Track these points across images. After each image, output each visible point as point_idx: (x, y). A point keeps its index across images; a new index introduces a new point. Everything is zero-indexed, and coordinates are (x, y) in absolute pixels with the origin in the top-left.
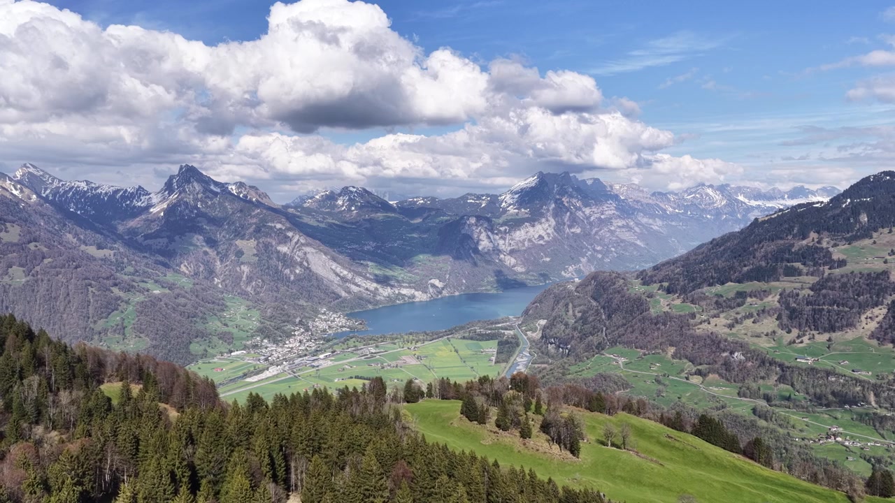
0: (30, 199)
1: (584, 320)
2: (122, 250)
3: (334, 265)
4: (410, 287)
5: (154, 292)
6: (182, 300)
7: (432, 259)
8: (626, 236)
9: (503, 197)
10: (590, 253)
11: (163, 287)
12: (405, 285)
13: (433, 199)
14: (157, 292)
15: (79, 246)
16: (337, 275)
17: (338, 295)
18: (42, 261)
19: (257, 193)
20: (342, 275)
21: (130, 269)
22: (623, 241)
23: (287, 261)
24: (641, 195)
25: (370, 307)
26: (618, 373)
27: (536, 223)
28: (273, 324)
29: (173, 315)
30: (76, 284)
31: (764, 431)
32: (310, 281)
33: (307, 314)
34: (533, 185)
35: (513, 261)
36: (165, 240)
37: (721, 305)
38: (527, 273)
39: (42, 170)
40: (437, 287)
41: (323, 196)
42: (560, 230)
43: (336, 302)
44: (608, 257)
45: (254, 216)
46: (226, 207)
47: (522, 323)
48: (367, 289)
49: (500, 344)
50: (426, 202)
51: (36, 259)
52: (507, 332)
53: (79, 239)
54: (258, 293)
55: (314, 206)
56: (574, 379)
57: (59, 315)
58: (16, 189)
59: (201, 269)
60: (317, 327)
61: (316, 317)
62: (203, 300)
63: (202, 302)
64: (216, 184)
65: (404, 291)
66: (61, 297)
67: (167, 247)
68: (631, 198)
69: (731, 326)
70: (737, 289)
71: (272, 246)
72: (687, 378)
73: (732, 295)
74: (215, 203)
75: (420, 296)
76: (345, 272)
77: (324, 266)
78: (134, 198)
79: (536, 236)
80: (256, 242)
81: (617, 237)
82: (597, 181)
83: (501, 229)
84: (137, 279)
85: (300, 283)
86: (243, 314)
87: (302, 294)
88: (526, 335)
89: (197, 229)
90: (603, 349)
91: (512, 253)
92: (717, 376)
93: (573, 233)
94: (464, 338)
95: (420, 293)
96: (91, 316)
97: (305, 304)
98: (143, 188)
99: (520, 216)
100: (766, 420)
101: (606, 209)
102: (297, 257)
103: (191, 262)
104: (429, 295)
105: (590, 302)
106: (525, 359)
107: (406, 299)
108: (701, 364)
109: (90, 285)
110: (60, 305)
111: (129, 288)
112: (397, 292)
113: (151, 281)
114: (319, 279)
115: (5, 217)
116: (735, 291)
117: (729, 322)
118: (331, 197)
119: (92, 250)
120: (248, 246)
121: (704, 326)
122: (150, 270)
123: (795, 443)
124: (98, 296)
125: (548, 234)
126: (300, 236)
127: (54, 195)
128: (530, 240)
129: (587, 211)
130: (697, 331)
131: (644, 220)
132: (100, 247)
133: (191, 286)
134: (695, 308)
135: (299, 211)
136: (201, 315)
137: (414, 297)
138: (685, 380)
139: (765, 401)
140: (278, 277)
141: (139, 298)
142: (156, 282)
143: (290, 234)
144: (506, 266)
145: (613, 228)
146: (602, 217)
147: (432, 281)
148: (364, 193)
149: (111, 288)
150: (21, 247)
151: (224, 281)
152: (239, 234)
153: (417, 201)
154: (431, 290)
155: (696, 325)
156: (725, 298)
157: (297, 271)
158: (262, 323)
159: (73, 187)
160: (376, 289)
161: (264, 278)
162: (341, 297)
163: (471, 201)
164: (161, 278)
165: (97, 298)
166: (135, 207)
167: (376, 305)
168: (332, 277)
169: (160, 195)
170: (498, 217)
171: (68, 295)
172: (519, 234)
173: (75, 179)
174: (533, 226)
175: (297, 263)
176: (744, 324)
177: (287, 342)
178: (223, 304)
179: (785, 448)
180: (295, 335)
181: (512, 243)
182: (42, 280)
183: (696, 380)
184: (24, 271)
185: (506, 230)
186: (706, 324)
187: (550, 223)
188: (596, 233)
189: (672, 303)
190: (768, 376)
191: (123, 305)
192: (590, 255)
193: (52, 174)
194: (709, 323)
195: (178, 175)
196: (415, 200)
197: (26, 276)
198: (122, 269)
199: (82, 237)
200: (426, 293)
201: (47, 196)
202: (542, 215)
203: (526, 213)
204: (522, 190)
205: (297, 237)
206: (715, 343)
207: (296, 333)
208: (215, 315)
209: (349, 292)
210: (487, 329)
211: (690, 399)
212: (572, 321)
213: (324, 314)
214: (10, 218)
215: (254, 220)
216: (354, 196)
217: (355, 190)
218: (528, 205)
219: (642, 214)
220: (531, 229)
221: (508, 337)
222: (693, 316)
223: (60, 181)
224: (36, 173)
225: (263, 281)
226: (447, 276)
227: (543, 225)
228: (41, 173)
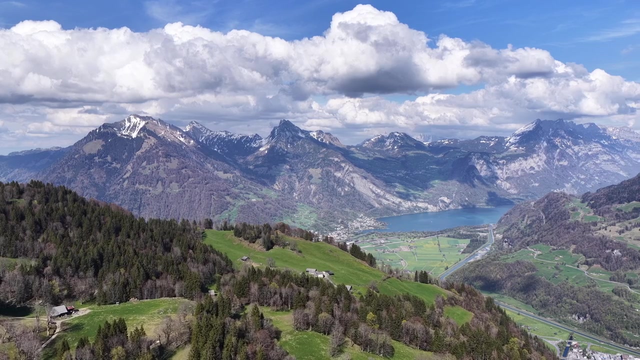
0: (189, 143)
1: (530, 226)
2: (238, 174)
3: (371, 186)
4: (424, 202)
5: (253, 200)
6: (269, 206)
7: (443, 183)
8: (611, 168)
9: (508, 139)
10: (574, 180)
11: (258, 197)
12: (421, 200)
13: (456, 140)
14: (254, 200)
15: (214, 172)
16: (373, 192)
17: (372, 206)
18: (188, 180)
19: (330, 138)
20: (376, 192)
21: (241, 186)
22: (605, 172)
23: (340, 182)
24: (632, 135)
25: (395, 214)
26: (531, 261)
27: (528, 158)
28: (323, 222)
29: (261, 214)
30: (205, 194)
31: (614, 303)
32: (354, 196)
33: (349, 218)
34: (531, 129)
35: (508, 185)
36: (266, 168)
37: (620, 217)
38: (518, 194)
39: (201, 125)
40: (446, 203)
41: (376, 139)
42: (550, 163)
43: (370, 210)
44: (590, 184)
45: (322, 153)
46: (305, 147)
47: (496, 228)
48: (393, 203)
49: (472, 241)
50: (450, 142)
51: (185, 178)
52: (481, 234)
53: (214, 167)
54: (319, 203)
55: (370, 146)
56: (498, 264)
57: (194, 211)
58: (182, 137)
59: (286, 187)
60: (354, 225)
61: (355, 219)
62: (282, 206)
63: (281, 207)
64: (303, 132)
65: (420, 205)
66: (197, 201)
67: (267, 172)
68: (623, 138)
69: (621, 232)
70: (635, 206)
71: (331, 173)
72: (578, 267)
73: (630, 210)
74: (298, 145)
75: (431, 208)
76: (379, 191)
77: (365, 186)
78: (252, 141)
79: (528, 167)
80: (321, 170)
81: (601, 168)
82: (592, 125)
83: (500, 162)
84: (243, 191)
85: (347, 197)
86: (306, 216)
87: (348, 204)
88: (495, 236)
89: (285, 162)
90: (528, 246)
91: (508, 179)
92: (599, 266)
93: (561, 165)
94: (449, 236)
95: (432, 206)
96: (212, 212)
97: (349, 211)
98: (258, 136)
99: (518, 152)
100: (619, 296)
101: (594, 147)
102: (347, 180)
103: (281, 182)
104: (438, 208)
105: (540, 214)
106: (485, 252)
107: (422, 210)
108: (590, 257)
109: (213, 194)
110: (195, 205)
111: (236, 197)
112: (415, 205)
113: (252, 193)
114: (360, 195)
115: (171, 154)
116: (633, 207)
117: (620, 229)
118: (381, 140)
119: (221, 174)
120: (316, 172)
121: (603, 232)
122: (253, 187)
123: (634, 312)
124: (217, 201)
125: (539, 166)
126: (349, 166)
127: (206, 141)
128: (522, 170)
129: (576, 148)
130: (595, 235)
131: (633, 155)
132: (225, 172)
133: (276, 197)
134: (599, 218)
135: (358, 150)
136: (279, 215)
137: (427, 209)
138: (576, 268)
139: (628, 284)
140: (333, 193)
141: (242, 203)
142: (255, 194)
143: (343, 165)
144: (503, 189)
145: (598, 162)
146: (590, 153)
147: (442, 198)
148: (406, 137)
149: (226, 197)
150: (178, 171)
151: (299, 195)
152: (312, 165)
153: (444, 142)
154: (441, 204)
155: (595, 231)
156: (623, 212)
157: (346, 190)
158: (316, 221)
159: (217, 135)
160: (400, 202)
161: (324, 193)
162: (374, 207)
163: (483, 141)
164: (260, 192)
165: (216, 202)
166: (252, 147)
167: (399, 213)
168: (370, 194)
169: (267, 140)
170: (500, 153)
171: (200, 200)
172: (514, 166)
173: (218, 130)
174: (526, 160)
175: (346, 184)
176: (632, 231)
177: (330, 234)
178: (295, 209)
179: (626, 315)
180: (337, 230)
181: (508, 172)
182: (187, 191)
183: (584, 268)
184: (178, 185)
185: (504, 162)
186: (604, 230)
187: (541, 158)
188: (583, 165)
189: (588, 215)
190: (635, 267)
191: (231, 207)
192: (574, 182)
193: (206, 127)
194: (606, 230)
195: (279, 127)
196: (443, 141)
197: (179, 188)
198: (237, 186)
199: (216, 166)
200: (436, 206)
201: (202, 141)
202: (534, 152)
203: (523, 150)
204: (523, 133)
205: (347, 167)
206: (604, 243)
207: (338, 229)
208: (289, 215)
209: (381, 204)
210: (468, 232)
211: (574, 280)
212: (522, 227)
213: (361, 218)
214: (175, 154)
215: (322, 156)
216: (397, 139)
217: (398, 135)
218: (525, 144)
219: (631, 151)
220: (524, 162)
221: (480, 238)
222: (595, 224)
223: (211, 131)
224: (198, 127)
225: (323, 195)
226: (454, 195)
227: (534, 159)
228: (201, 127)
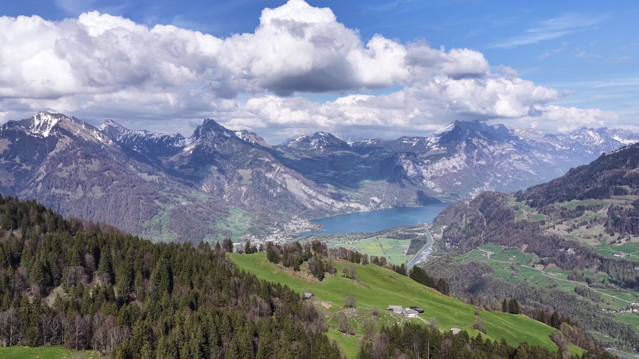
0: (108, 143)
1: (471, 225)
2: (164, 176)
3: (304, 187)
4: (356, 202)
5: (183, 203)
6: (200, 209)
7: (373, 182)
8: (522, 166)
9: (429, 139)
10: (492, 179)
11: (188, 200)
12: (353, 200)
13: (379, 141)
14: (184, 203)
15: (137, 173)
16: (306, 193)
17: (306, 207)
18: (112, 183)
19: (256, 137)
20: (309, 193)
21: (168, 188)
22: (518, 170)
23: (271, 183)
24: (536, 136)
25: (328, 215)
26: (486, 262)
27: (451, 157)
28: (259, 226)
29: (193, 219)
30: (132, 198)
31: (580, 303)
32: (287, 197)
33: (283, 220)
34: (451, 130)
35: (433, 184)
36: (193, 170)
37: (565, 215)
38: (442, 193)
39: (117, 124)
40: (377, 202)
41: (301, 139)
42: (469, 162)
43: (304, 212)
44: (505, 182)
45: (251, 153)
46: (233, 147)
47: (432, 228)
48: (326, 203)
49: (413, 242)
50: (373, 143)
51: (108, 182)
52: (419, 234)
53: (137, 169)
54: (251, 205)
55: (295, 146)
56: (453, 266)
57: (121, 217)
58: (100, 137)
59: (215, 189)
60: (289, 228)
61: (290, 221)
62: (214, 210)
63: (213, 211)
64: (228, 131)
65: (352, 205)
66: (123, 205)
67: (194, 173)
68: (528, 139)
69: (569, 230)
70: (578, 204)
71: (262, 173)
72: (533, 266)
73: (574, 208)
74: (225, 144)
75: (363, 209)
76: (311, 192)
77: (297, 187)
78: (175, 141)
79: (451, 167)
80: (251, 171)
81: (514, 167)
82: (502, 126)
83: (425, 161)
84: (172, 195)
85: (280, 198)
86: (240, 219)
87: (281, 206)
88: (433, 236)
89: (213, 162)
90: (478, 245)
91: (432, 178)
92: (555, 265)
93: (479, 164)
94: (388, 237)
95: (364, 206)
96: (141, 218)
97: (282, 213)
98: (180, 135)
99: (440, 152)
100: (583, 296)
101: (506, 147)
102: (278, 181)
103: (209, 184)
104: (370, 208)
105: (478, 213)
106: (428, 252)
107: (354, 210)
108: (544, 257)
109: (141, 198)
110: (122, 210)
111: (165, 201)
112: (347, 205)
113: (181, 196)
114: (293, 196)
115: (91, 155)
116: (576, 206)
117: (568, 227)
118: (307, 140)
119: (145, 176)
120: (246, 173)
121: (551, 230)
122: (180, 189)
123: (601, 312)
124: (146, 205)
125: (460, 165)
126: (281, 167)
127: (124, 140)
128: (446, 170)
129: (491, 148)
130: (544, 233)
131: (538, 155)
132: (150, 174)
133: (207, 200)
134: (545, 217)
135: (284, 150)
136: (212, 219)
137: (359, 209)
138: (532, 268)
139: (587, 283)
140: (266, 194)
141: (172, 207)
142: (184, 197)
143: (274, 165)
144: (428, 188)
145: (511, 161)
146: (503, 153)
147: (373, 198)
148: (330, 137)
149: (155, 201)
150: (100, 173)
151: (230, 197)
152: (240, 166)
153: (367, 142)
154: (372, 204)
155: (544, 230)
156: (568, 211)
157: (278, 191)
158: (251, 225)
159: (136, 134)
160: (333, 203)
161: (256, 195)
162: (307, 209)
163: (406, 142)
164: (188, 194)
165: (145, 207)
166: (174, 147)
167: (332, 214)
168: (302, 194)
169: (191, 139)
170: (424, 153)
171: (127, 204)
172: (438, 165)
173: (137, 129)
174: (449, 159)
175: (278, 185)
176: (580, 229)
177: (267, 238)
178: (227, 212)
179: (593, 315)
180: (273, 233)
181: (433, 171)
182: (112, 195)
183: (539, 267)
184: (101, 189)
185: (428, 162)
186: (552, 229)
187: (462, 157)
188: (498, 165)
189: (531, 214)
190: (591, 265)
191: (161, 212)
192: (492, 180)
193: (122, 126)
194: (554, 228)
195: (203, 126)
196: (366, 141)
197: (102, 192)
198: (163, 188)
199: (139, 167)
200: (368, 206)
201: (120, 140)
202: (456, 151)
203: (444, 150)
204: (443, 133)
205: (279, 167)
206: (555, 242)
207: (274, 232)
208: (222, 219)
209: (314, 205)
210: (406, 232)
211: (533, 280)
212: (463, 227)
213: (296, 220)
214: (95, 155)
215: (251, 156)
216: (323, 139)
217: (323, 134)
218: (446, 145)
219: (536, 151)
220: (447, 162)
221: (420, 237)
222: (543, 223)
223: (128, 130)
224: (114, 126)
225: (255, 197)
226: (384, 195)
227: (456, 159)
228: (117, 125)
